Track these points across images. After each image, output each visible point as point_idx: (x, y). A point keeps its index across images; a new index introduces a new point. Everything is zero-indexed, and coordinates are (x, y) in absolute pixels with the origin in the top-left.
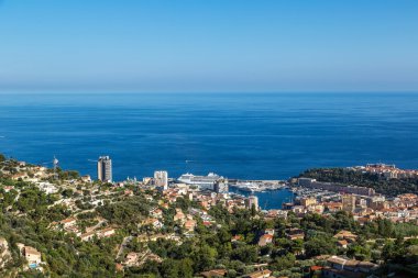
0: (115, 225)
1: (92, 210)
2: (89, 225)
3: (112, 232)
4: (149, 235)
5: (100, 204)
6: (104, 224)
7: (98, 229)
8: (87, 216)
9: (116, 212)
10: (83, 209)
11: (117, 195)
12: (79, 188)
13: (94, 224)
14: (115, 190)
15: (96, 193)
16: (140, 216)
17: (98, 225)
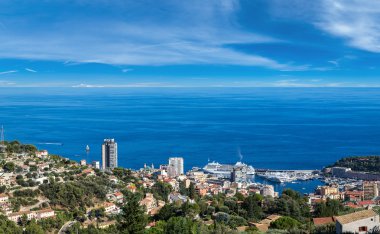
0: (59, 207)
1: (34, 188)
2: (26, 204)
3: (51, 214)
4: (99, 221)
5: (45, 181)
6: (44, 205)
7: (35, 209)
8: (25, 194)
9: (61, 192)
10: (24, 185)
11: (70, 173)
12: (26, 163)
13: (32, 204)
14: (72, 168)
15: (46, 169)
16: (94, 199)
17: (37, 205)
